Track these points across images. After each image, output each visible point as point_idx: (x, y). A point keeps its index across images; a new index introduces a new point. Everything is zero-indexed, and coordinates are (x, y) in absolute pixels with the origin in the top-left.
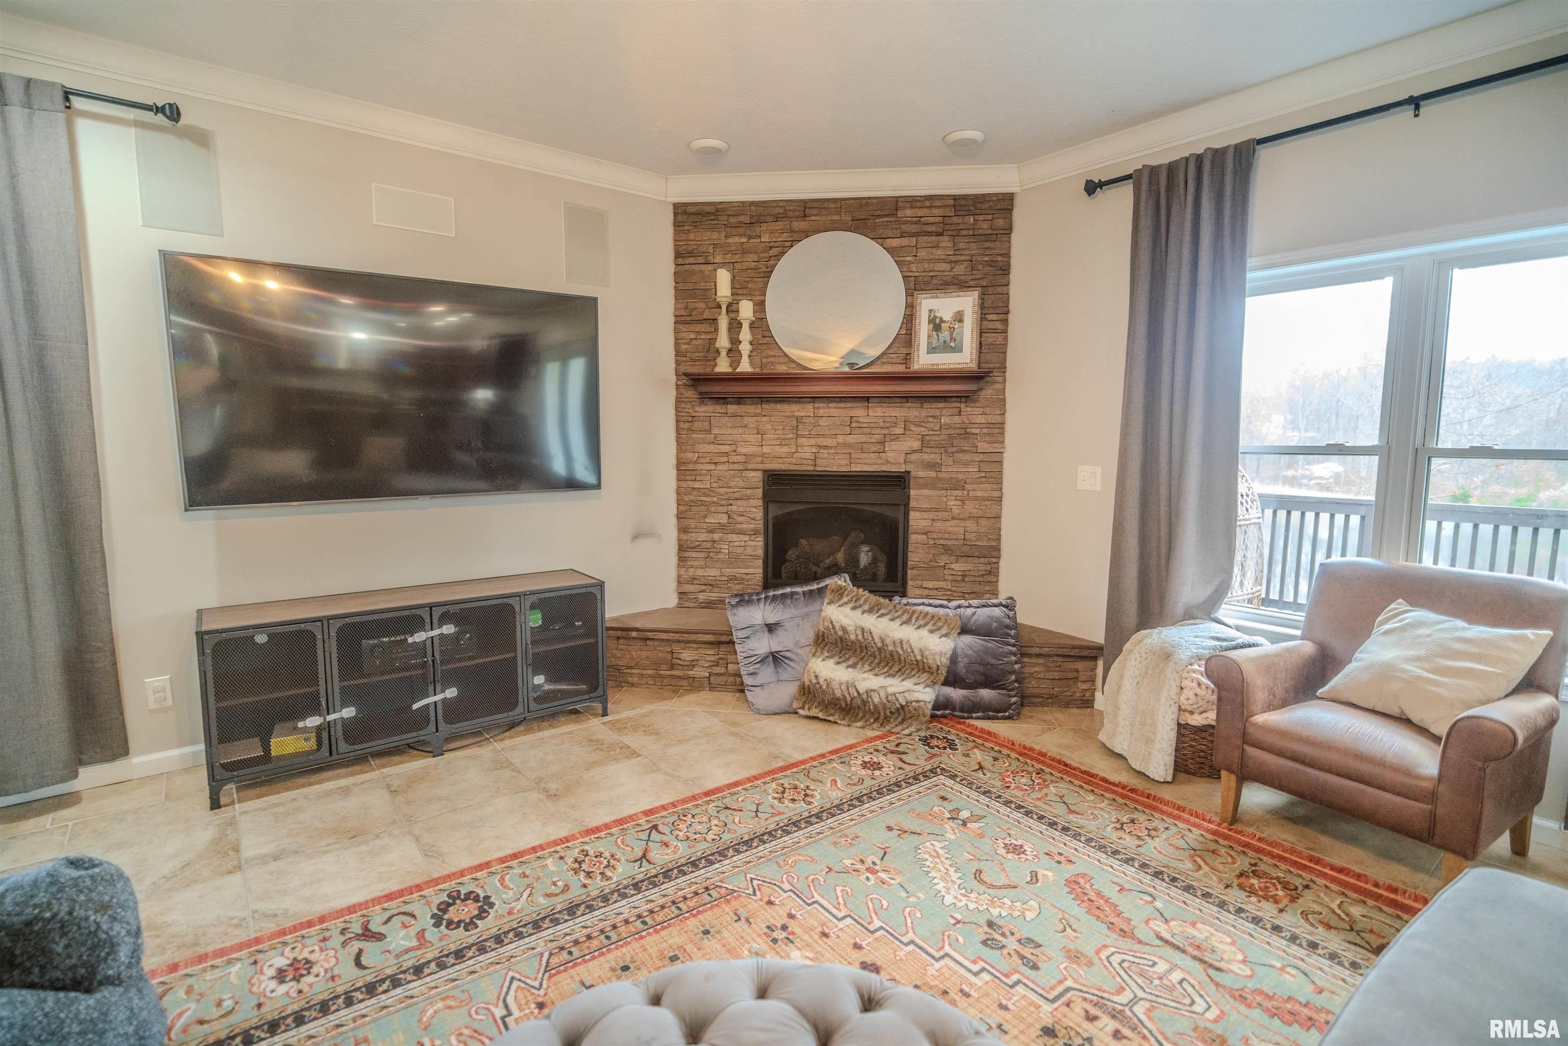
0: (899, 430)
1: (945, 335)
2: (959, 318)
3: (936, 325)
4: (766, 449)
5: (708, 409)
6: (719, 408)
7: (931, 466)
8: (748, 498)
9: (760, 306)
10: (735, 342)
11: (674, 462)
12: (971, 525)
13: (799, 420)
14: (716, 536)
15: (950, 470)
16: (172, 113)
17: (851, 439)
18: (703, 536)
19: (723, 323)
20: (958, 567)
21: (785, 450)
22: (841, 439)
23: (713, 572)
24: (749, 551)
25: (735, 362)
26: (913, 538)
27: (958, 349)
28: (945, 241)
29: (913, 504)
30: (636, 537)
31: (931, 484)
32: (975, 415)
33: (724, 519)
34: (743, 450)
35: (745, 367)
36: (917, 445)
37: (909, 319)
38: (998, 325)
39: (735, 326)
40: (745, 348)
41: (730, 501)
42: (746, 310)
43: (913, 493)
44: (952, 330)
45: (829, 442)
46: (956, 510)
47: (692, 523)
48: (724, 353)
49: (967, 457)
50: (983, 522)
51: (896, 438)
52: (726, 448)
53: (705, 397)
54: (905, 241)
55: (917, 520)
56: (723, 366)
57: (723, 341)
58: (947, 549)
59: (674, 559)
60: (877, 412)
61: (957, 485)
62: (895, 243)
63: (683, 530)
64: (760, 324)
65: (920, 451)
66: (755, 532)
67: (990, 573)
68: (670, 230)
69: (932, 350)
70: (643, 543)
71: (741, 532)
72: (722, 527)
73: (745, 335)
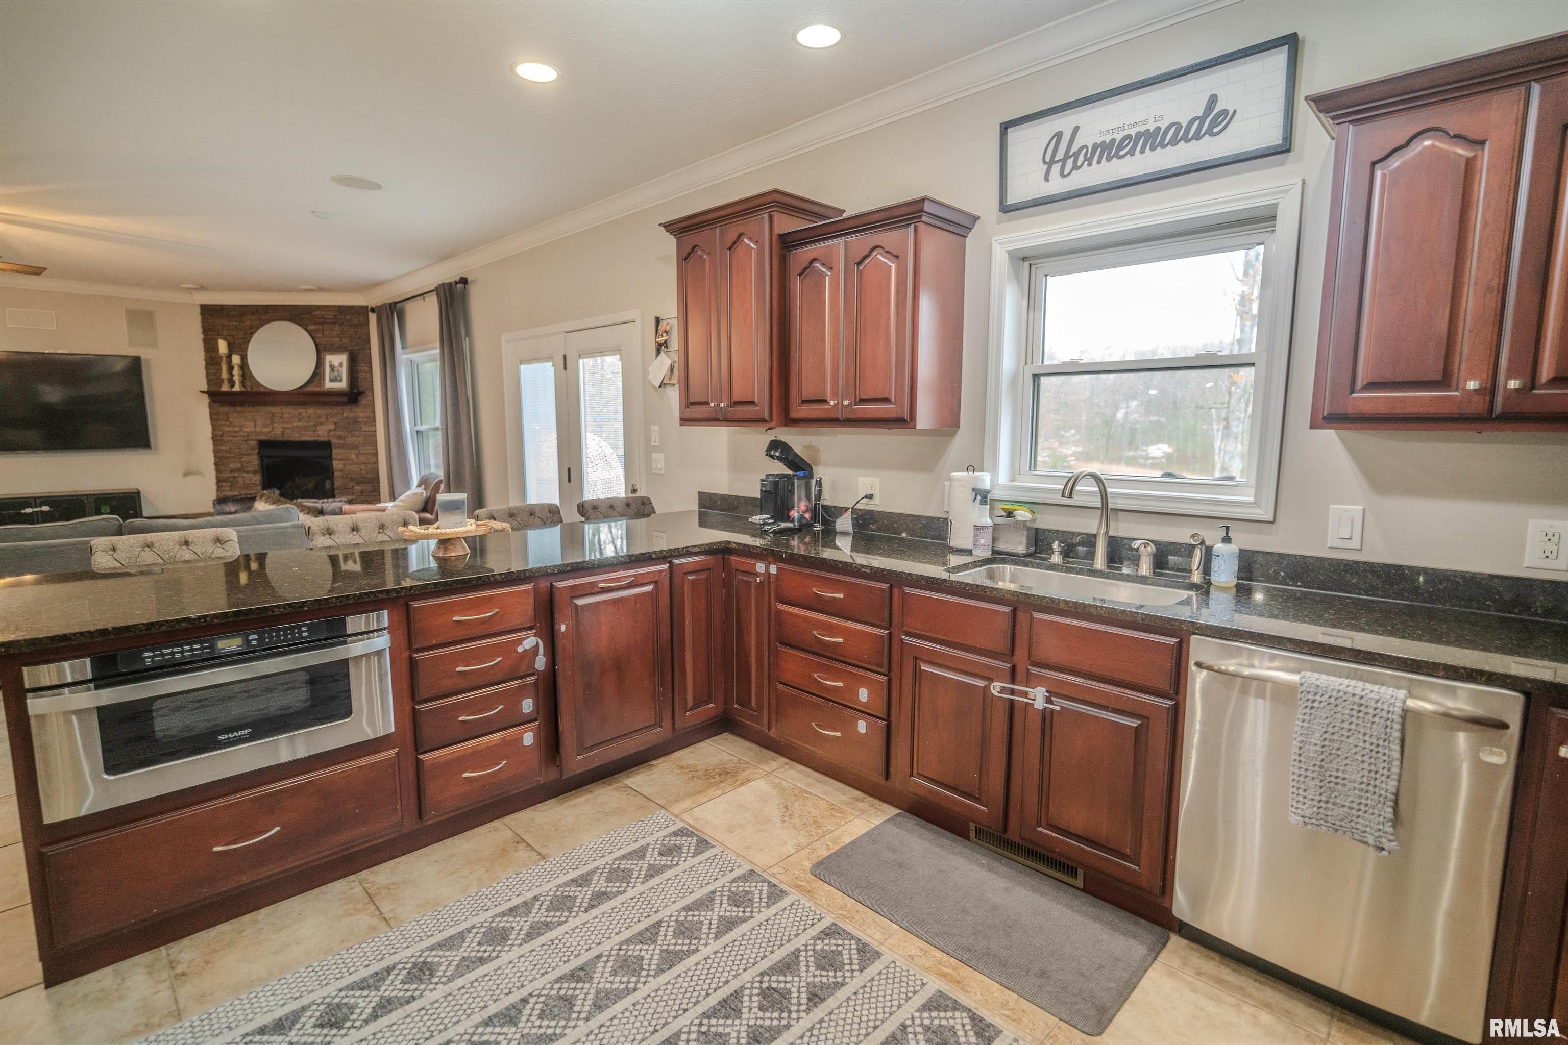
0: (323, 420)
1: (336, 373)
2: (341, 365)
3: (332, 368)
4: (258, 429)
5: (226, 409)
6: (231, 409)
7: (340, 437)
8: (250, 454)
9: (244, 358)
10: (231, 375)
11: (210, 436)
12: (363, 467)
13: (273, 414)
14: (236, 474)
15: (350, 440)
17: (301, 424)
18: (228, 474)
19: (224, 367)
20: (358, 488)
21: (266, 430)
22: (295, 424)
23: (236, 493)
24: (253, 482)
25: (232, 386)
26: (336, 474)
27: (341, 380)
28: (337, 327)
29: (334, 456)
30: (186, 474)
31: (342, 446)
32: (359, 412)
33: (239, 465)
34: (246, 430)
35: (237, 388)
36: (332, 427)
37: (319, 364)
38: (367, 369)
39: (231, 368)
40: (236, 378)
41: (241, 456)
42: (236, 359)
43: (334, 451)
44: (338, 371)
45: (289, 426)
46: (355, 459)
47: (222, 468)
48: (226, 381)
49: (357, 433)
50: (369, 466)
51: (322, 424)
52: (237, 429)
53: (223, 403)
54: (316, 327)
55: (337, 465)
56: (225, 388)
57: (225, 375)
58: (352, 479)
59: (215, 487)
60: (311, 411)
61: (356, 447)
62: (311, 327)
63: (218, 471)
64: (244, 366)
65: (335, 430)
66: (255, 472)
67: (374, 491)
68: (199, 318)
69: (331, 380)
70: (191, 478)
71: (248, 472)
72: (238, 470)
73: (236, 372)
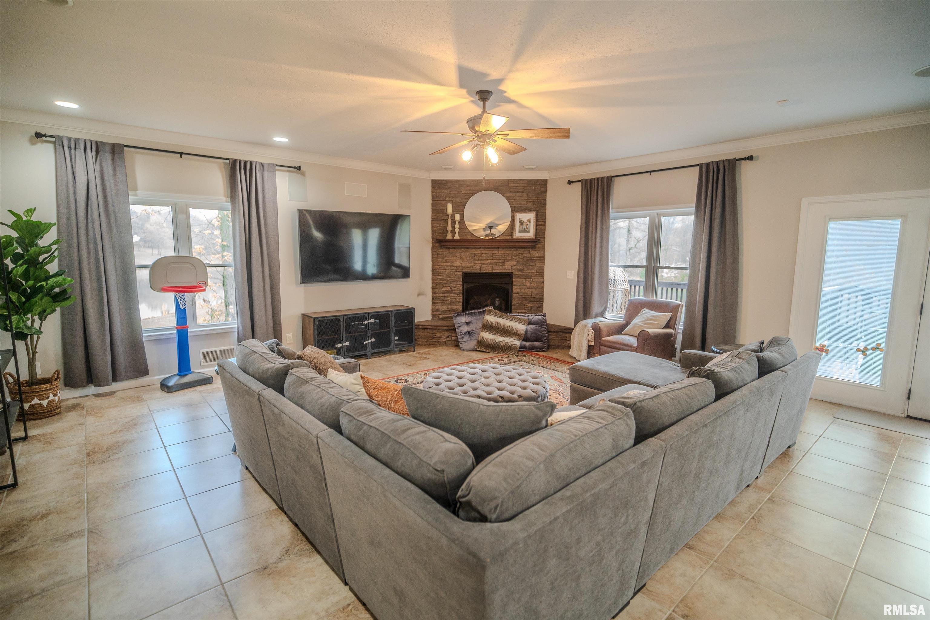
0: (509, 258)
1: (524, 227)
2: (529, 221)
3: (522, 223)
4: (463, 265)
5: (444, 250)
6: (447, 250)
7: (520, 270)
8: (457, 281)
9: (462, 216)
10: (453, 228)
11: (431, 269)
12: (533, 291)
13: (475, 254)
14: (446, 295)
15: (526, 272)
16: (299, 168)
17: (493, 261)
18: (441, 295)
19: (450, 222)
20: (529, 305)
21: (470, 265)
22: (489, 261)
23: (445, 307)
24: (457, 300)
25: (454, 236)
26: (514, 295)
27: (529, 232)
28: (525, 195)
29: (514, 283)
30: (419, 295)
31: (520, 277)
32: (535, 254)
33: (448, 289)
34: (455, 265)
35: (457, 237)
36: (515, 263)
37: (513, 220)
38: (542, 223)
39: (454, 222)
40: (457, 230)
41: (451, 282)
42: (457, 217)
43: (514, 280)
44: (527, 225)
45: (485, 262)
46: (528, 286)
47: (437, 290)
48: (449, 232)
49: (532, 267)
50: (538, 290)
51: (508, 261)
52: (449, 264)
53: (442, 247)
54: (511, 195)
55: (515, 289)
56: (449, 237)
57: (449, 228)
58: (525, 299)
59: (431, 303)
60: (502, 252)
61: (529, 277)
62: (508, 195)
63: (434, 293)
64: (462, 222)
65: (516, 265)
66: (459, 293)
67: (540, 307)
68: (430, 189)
69: (520, 231)
70: (421, 297)
71: (455, 293)
72: (448, 292)
73: (457, 226)
